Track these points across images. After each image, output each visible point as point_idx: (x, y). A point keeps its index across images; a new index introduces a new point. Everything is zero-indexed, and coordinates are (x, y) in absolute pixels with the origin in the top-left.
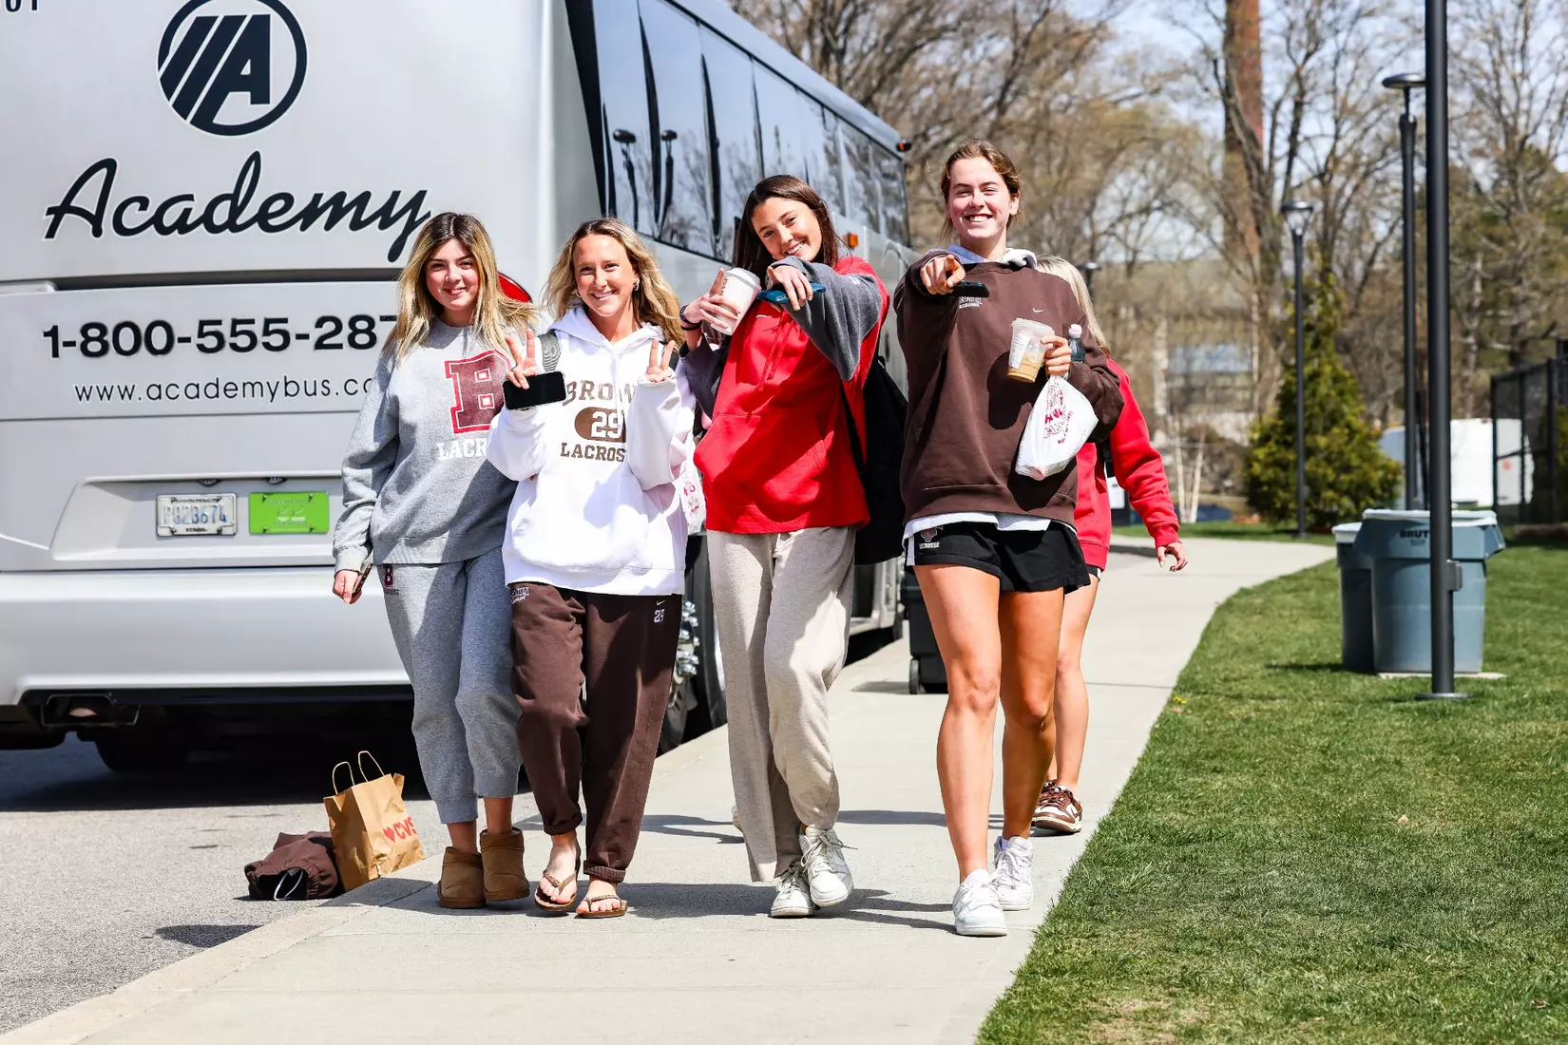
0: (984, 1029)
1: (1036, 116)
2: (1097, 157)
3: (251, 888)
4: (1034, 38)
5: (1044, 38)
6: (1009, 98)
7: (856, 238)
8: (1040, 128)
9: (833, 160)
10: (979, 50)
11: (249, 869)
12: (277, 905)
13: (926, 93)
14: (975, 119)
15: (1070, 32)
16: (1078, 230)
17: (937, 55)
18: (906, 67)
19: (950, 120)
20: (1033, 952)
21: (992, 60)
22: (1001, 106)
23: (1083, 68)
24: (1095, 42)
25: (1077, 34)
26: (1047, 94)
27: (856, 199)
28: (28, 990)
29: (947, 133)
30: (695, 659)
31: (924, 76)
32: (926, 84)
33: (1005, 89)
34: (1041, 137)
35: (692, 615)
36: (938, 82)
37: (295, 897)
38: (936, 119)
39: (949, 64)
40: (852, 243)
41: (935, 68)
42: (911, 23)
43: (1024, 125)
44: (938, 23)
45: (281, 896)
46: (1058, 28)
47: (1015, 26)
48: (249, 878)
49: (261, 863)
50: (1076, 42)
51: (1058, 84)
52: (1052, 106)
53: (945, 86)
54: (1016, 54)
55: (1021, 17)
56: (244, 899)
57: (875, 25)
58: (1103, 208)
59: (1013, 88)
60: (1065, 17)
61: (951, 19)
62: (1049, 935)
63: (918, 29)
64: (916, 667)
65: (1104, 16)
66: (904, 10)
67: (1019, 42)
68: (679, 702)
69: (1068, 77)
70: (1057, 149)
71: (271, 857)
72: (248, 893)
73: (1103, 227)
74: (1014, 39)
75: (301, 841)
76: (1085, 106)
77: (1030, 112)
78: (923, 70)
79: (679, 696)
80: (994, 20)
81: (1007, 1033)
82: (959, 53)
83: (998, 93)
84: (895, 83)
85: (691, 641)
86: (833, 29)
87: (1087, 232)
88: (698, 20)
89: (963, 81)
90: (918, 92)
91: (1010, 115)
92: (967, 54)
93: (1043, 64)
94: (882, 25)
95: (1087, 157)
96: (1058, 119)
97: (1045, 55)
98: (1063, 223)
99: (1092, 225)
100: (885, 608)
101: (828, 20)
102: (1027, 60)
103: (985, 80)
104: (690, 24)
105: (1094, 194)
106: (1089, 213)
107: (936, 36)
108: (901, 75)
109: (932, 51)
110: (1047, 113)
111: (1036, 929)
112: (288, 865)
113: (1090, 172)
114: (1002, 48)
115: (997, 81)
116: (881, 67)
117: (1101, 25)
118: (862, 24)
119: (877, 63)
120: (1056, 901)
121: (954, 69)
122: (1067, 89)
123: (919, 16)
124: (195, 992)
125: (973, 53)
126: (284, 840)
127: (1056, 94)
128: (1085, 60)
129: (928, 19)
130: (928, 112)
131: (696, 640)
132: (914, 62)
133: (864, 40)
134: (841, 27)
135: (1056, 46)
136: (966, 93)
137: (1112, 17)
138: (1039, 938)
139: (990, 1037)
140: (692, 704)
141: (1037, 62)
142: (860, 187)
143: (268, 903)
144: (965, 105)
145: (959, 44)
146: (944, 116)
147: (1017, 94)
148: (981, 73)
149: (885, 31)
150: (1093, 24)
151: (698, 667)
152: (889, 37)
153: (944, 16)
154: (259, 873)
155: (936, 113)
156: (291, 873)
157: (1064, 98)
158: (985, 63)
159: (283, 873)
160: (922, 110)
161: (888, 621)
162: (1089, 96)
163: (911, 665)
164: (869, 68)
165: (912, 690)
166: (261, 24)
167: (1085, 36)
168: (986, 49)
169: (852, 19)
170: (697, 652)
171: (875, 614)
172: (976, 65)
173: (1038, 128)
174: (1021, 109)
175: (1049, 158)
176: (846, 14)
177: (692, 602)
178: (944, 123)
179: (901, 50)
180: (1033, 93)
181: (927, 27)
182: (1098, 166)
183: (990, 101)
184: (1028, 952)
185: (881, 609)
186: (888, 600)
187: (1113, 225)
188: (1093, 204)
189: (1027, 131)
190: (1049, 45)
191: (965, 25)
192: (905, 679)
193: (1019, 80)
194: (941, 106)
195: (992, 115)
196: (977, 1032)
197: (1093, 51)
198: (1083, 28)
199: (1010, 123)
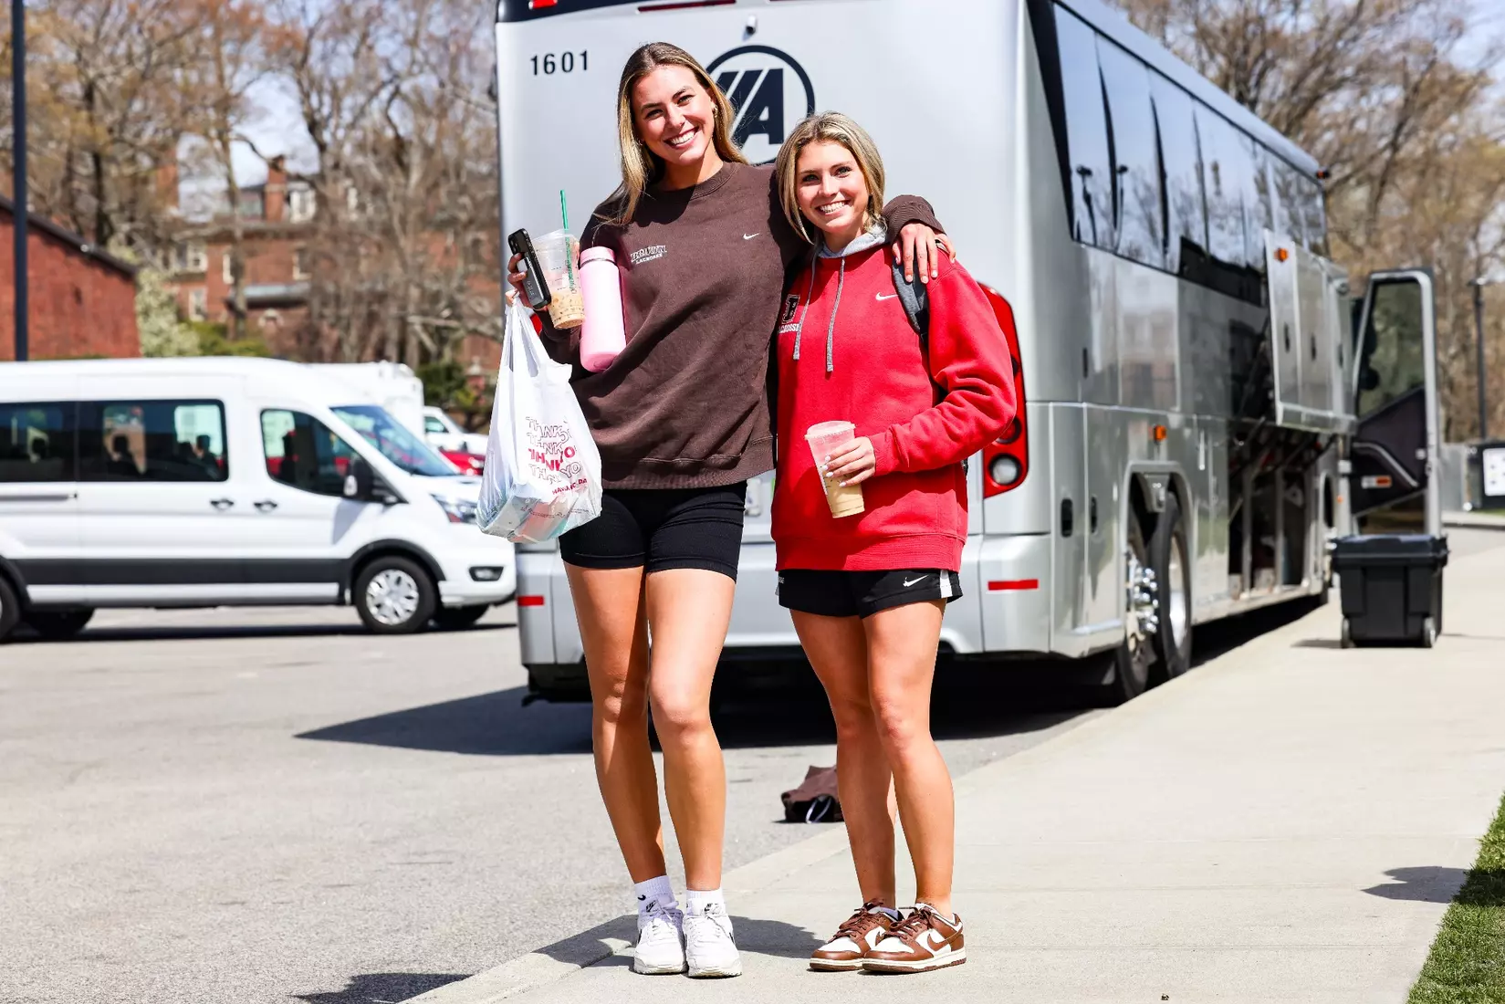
0: (1447, 919)
1: (1427, 154)
2: (1480, 190)
3: (787, 813)
4: (1423, 86)
5: (1433, 83)
6: (1401, 139)
7: (1285, 253)
8: (1429, 165)
9: (1262, 189)
10: (1375, 97)
11: (785, 796)
12: (809, 827)
13: (1328, 136)
14: (1372, 158)
15: (1454, 79)
16: (1465, 252)
17: (1337, 103)
18: (1311, 114)
19: (1351, 159)
20: (1481, 857)
21: (1387, 106)
22: (1394, 146)
23: (1467, 110)
24: (1475, 88)
25: (1461, 81)
26: (1435, 135)
27: (1282, 224)
28: (607, 896)
29: (1348, 170)
30: (1155, 619)
31: (1326, 122)
32: (1328, 128)
33: (1398, 130)
34: (1431, 171)
35: (1152, 581)
36: (1338, 126)
37: (823, 820)
38: (1337, 159)
39: (1347, 110)
40: (1283, 256)
41: (1335, 115)
42: (1315, 75)
43: (1416, 161)
44: (1338, 75)
45: (813, 818)
46: (1444, 76)
47: (1406, 76)
48: (785, 804)
49: (795, 791)
50: (1460, 88)
51: (1445, 126)
52: (1441, 145)
53: (1344, 130)
54: (1407, 100)
55: (1411, 67)
56: (781, 822)
57: (1283, 78)
58: (1486, 233)
59: (1405, 129)
60: (1450, 67)
61: (1349, 71)
62: (1494, 843)
63: (1320, 82)
64: (1347, 625)
65: (1485, 65)
66: (1308, 65)
67: (1410, 89)
68: (1143, 658)
69: (1453, 120)
70: (1445, 182)
71: (803, 786)
72: (783, 817)
73: (1487, 249)
74: (1405, 87)
75: (828, 772)
76: (1469, 144)
77: (1420, 151)
78: (1326, 115)
79: (1142, 651)
80: (1387, 71)
81: (1467, 923)
82: (1357, 101)
83: (1391, 136)
84: (1300, 128)
85: (1150, 603)
86: (1246, 82)
87: (1473, 254)
88: (1147, 65)
89: (1361, 125)
90: (1321, 135)
91: (1402, 154)
92: (1363, 102)
93: (1431, 109)
94: (1289, 78)
95: (1471, 188)
96: (1446, 155)
97: (1434, 99)
98: (1451, 247)
99: (1477, 246)
100: (1313, 577)
101: (1242, 75)
102: (1418, 105)
103: (1380, 124)
104: (1141, 68)
105: (1479, 220)
106: (1474, 237)
107: (1336, 86)
108: (1305, 122)
109: (1333, 99)
110: (1436, 150)
111: (1482, 838)
112: (818, 793)
113: (1473, 202)
114: (1394, 95)
115: (1390, 126)
116: (1289, 114)
117: (1482, 73)
118: (1271, 78)
119: (1285, 110)
120: (1497, 816)
121: (1352, 115)
122: (1453, 130)
123: (1320, 70)
124: (755, 893)
125: (1369, 101)
126: (813, 772)
127: (1442, 135)
128: (1468, 104)
129: (1329, 72)
130: (1331, 154)
131: (1155, 603)
132: (1317, 110)
133: (1273, 93)
134: (1252, 82)
135: (1443, 91)
136: (1363, 136)
137: (1491, 65)
138: (1484, 845)
139: (1453, 926)
140: (1152, 658)
141: (1425, 106)
142: (1285, 212)
143: (803, 825)
144: (1363, 146)
145: (1356, 92)
146: (1345, 155)
147: (1408, 136)
148: (1376, 118)
149: (1292, 83)
150: (1475, 72)
151: (1158, 626)
152: (1295, 89)
153: (1344, 69)
154: (794, 799)
155: (1338, 153)
156: (821, 799)
157: (1450, 138)
158: (1380, 110)
159: (814, 799)
160: (1326, 151)
161: (1316, 588)
162: (1472, 135)
163: (1343, 624)
164: (1278, 115)
165: (1343, 645)
166: (776, 76)
167: (1468, 83)
168: (1381, 97)
169: (1262, 75)
170: (1157, 612)
171: (1305, 583)
172: (1372, 111)
173: (1428, 164)
174: (1412, 148)
175: (1440, 189)
176: (1257, 69)
177: (1152, 569)
178: (1344, 162)
179: (1305, 99)
180: (1422, 134)
181: (1327, 79)
182: (1481, 196)
183: (1384, 142)
184: (1478, 856)
185: (1310, 579)
186: (1316, 571)
187: (1496, 247)
188: (1478, 230)
189: (1419, 167)
190: (1436, 90)
191: (1362, 76)
192: (1336, 635)
193: (1411, 122)
194: (1342, 146)
195: (1387, 154)
196: (1439, 921)
197: (1474, 96)
198: (1466, 75)
199: (1403, 160)
